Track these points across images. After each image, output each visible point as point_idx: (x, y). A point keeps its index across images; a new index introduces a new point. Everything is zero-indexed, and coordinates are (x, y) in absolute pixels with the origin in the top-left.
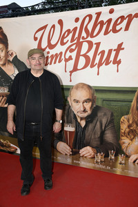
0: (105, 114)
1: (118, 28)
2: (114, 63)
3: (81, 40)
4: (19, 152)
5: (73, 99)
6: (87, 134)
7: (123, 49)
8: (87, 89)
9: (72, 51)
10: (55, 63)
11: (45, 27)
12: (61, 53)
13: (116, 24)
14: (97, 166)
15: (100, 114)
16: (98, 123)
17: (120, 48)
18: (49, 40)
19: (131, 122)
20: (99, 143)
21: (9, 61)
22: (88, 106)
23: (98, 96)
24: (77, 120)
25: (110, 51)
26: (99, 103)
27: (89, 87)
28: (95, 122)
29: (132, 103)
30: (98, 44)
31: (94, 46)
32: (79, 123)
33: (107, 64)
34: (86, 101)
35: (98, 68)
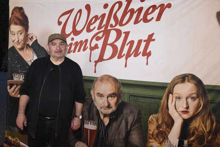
0: (131, 112)
1: (149, 17)
2: (143, 55)
3: (109, 28)
5: (96, 92)
6: (110, 134)
7: (154, 40)
8: (113, 82)
9: (98, 39)
10: (79, 51)
12: (86, 41)
13: (147, 13)
16: (123, 122)
17: (150, 38)
18: (74, 26)
19: (160, 122)
21: (28, 45)
22: (113, 101)
23: (125, 90)
24: (99, 117)
25: (140, 42)
26: (125, 99)
27: (115, 80)
28: (119, 120)
29: (162, 101)
30: (127, 34)
31: (123, 35)
32: (102, 121)
33: (136, 55)
34: (111, 95)
35: (126, 59)
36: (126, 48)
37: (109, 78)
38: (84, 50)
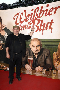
0: (46, 52)
1: (51, 13)
2: (49, 29)
3: (35, 19)
4: (8, 69)
5: (32, 45)
6: (38, 61)
7: (53, 22)
8: (38, 41)
9: (31, 24)
10: (23, 29)
11: (18, 14)
12: (26, 25)
13: (50, 11)
14: (44, 75)
15: (44, 52)
16: (43, 56)
17: (52, 22)
18: (20, 20)
19: (58, 55)
20: (44, 65)
21: (3, 29)
22: (39, 48)
23: (43, 43)
24: (34, 55)
25: (48, 24)
26: (44, 47)
27: (39, 40)
28: (42, 55)
29: (58, 46)
31: (41, 22)
32: (35, 56)
33: (47, 29)
34: (38, 46)
35: (43, 31)
36: (42, 27)
37: (36, 39)
38: (25, 29)
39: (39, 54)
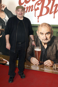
4: (8, 63)
5: (39, 32)
6: (48, 53)
8: (48, 26)
9: (39, 4)
10: (29, 11)
12: (32, 6)
14: (54, 71)
15: (55, 41)
16: (54, 46)
20: (55, 58)
21: (2, 10)
22: (48, 36)
23: (54, 30)
24: (42, 45)
26: (55, 35)
27: (49, 25)
28: (52, 45)
31: (52, 2)
32: (43, 46)
34: (47, 33)
35: (54, 14)
36: (54, 8)
37: (46, 24)
38: (32, 11)
39: (49, 44)
